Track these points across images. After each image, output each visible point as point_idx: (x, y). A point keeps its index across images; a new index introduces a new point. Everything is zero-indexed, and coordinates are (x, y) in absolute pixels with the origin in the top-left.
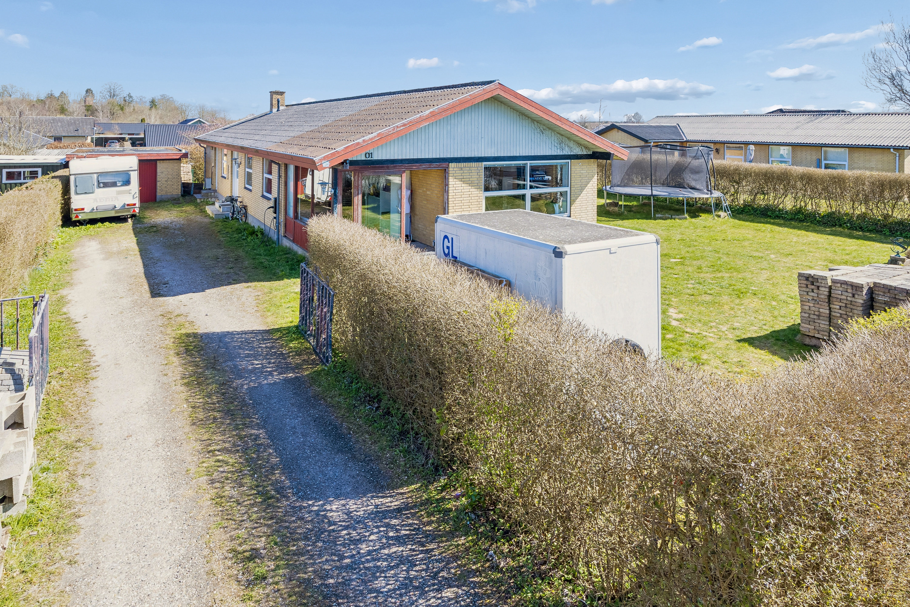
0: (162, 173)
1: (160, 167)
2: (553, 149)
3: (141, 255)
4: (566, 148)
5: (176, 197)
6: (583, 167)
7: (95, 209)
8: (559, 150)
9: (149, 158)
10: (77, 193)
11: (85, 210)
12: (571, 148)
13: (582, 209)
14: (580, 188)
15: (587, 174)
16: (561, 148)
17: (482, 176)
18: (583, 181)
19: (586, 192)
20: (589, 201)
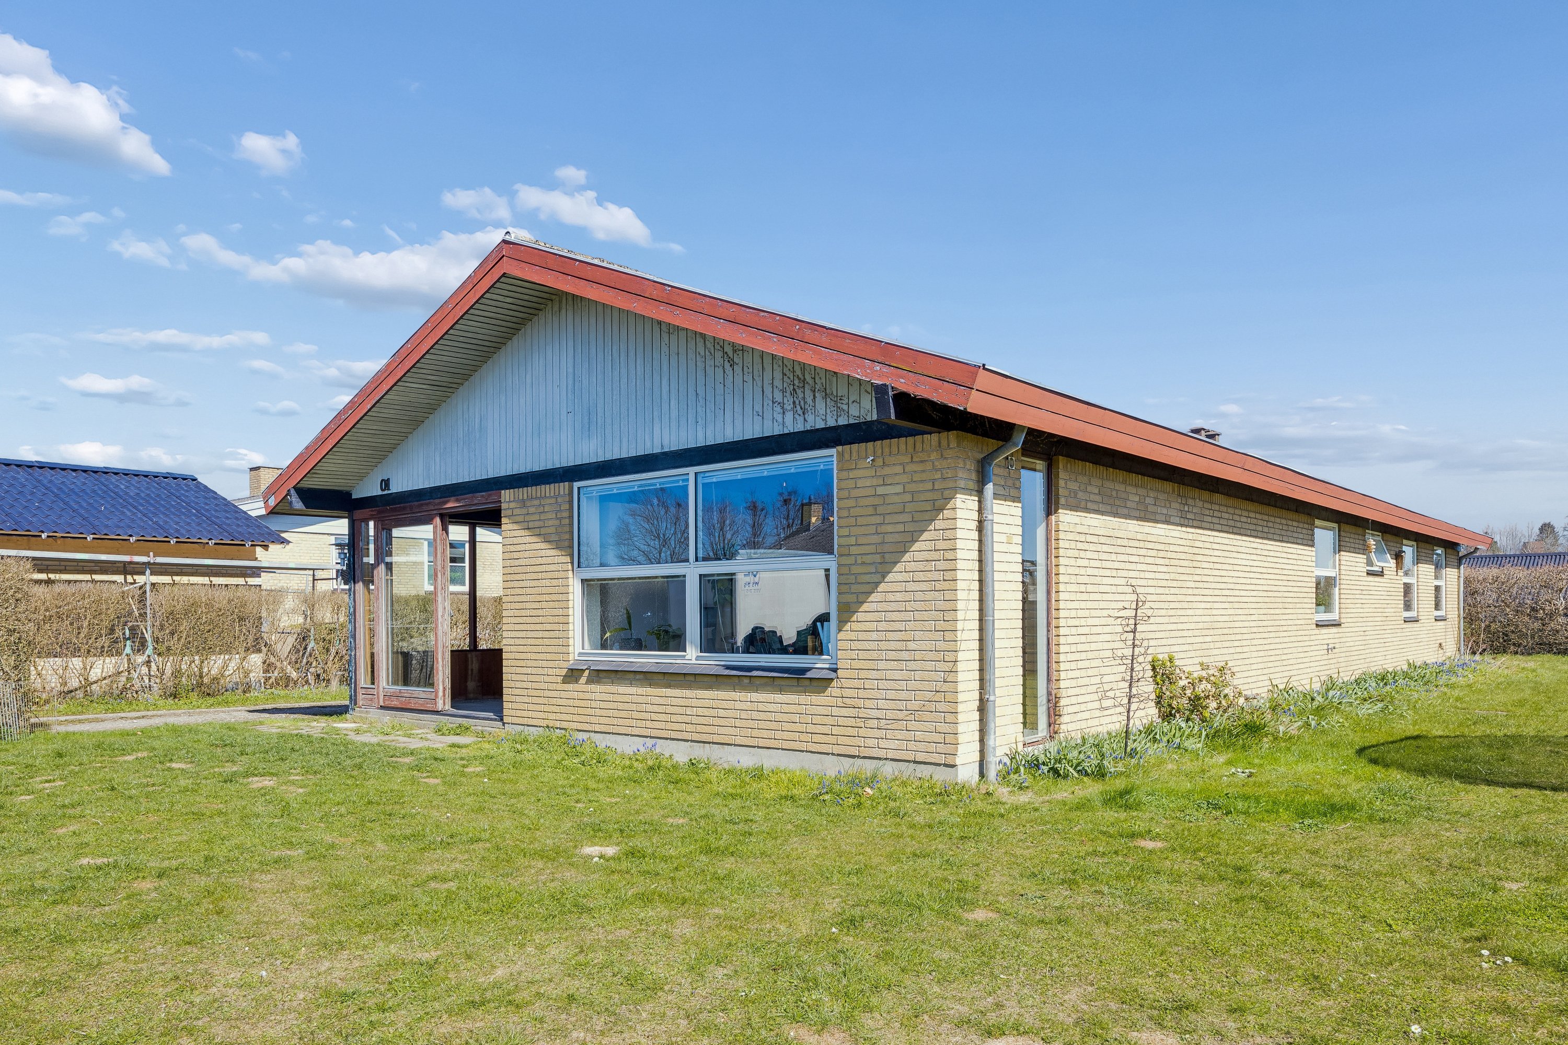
2: (768, 415)
4: (820, 404)
6: (887, 471)
8: (789, 416)
12: (837, 400)
13: (883, 645)
14: (877, 558)
15: (908, 497)
16: (798, 407)
17: (567, 521)
18: (889, 528)
19: (906, 577)
20: (918, 616)
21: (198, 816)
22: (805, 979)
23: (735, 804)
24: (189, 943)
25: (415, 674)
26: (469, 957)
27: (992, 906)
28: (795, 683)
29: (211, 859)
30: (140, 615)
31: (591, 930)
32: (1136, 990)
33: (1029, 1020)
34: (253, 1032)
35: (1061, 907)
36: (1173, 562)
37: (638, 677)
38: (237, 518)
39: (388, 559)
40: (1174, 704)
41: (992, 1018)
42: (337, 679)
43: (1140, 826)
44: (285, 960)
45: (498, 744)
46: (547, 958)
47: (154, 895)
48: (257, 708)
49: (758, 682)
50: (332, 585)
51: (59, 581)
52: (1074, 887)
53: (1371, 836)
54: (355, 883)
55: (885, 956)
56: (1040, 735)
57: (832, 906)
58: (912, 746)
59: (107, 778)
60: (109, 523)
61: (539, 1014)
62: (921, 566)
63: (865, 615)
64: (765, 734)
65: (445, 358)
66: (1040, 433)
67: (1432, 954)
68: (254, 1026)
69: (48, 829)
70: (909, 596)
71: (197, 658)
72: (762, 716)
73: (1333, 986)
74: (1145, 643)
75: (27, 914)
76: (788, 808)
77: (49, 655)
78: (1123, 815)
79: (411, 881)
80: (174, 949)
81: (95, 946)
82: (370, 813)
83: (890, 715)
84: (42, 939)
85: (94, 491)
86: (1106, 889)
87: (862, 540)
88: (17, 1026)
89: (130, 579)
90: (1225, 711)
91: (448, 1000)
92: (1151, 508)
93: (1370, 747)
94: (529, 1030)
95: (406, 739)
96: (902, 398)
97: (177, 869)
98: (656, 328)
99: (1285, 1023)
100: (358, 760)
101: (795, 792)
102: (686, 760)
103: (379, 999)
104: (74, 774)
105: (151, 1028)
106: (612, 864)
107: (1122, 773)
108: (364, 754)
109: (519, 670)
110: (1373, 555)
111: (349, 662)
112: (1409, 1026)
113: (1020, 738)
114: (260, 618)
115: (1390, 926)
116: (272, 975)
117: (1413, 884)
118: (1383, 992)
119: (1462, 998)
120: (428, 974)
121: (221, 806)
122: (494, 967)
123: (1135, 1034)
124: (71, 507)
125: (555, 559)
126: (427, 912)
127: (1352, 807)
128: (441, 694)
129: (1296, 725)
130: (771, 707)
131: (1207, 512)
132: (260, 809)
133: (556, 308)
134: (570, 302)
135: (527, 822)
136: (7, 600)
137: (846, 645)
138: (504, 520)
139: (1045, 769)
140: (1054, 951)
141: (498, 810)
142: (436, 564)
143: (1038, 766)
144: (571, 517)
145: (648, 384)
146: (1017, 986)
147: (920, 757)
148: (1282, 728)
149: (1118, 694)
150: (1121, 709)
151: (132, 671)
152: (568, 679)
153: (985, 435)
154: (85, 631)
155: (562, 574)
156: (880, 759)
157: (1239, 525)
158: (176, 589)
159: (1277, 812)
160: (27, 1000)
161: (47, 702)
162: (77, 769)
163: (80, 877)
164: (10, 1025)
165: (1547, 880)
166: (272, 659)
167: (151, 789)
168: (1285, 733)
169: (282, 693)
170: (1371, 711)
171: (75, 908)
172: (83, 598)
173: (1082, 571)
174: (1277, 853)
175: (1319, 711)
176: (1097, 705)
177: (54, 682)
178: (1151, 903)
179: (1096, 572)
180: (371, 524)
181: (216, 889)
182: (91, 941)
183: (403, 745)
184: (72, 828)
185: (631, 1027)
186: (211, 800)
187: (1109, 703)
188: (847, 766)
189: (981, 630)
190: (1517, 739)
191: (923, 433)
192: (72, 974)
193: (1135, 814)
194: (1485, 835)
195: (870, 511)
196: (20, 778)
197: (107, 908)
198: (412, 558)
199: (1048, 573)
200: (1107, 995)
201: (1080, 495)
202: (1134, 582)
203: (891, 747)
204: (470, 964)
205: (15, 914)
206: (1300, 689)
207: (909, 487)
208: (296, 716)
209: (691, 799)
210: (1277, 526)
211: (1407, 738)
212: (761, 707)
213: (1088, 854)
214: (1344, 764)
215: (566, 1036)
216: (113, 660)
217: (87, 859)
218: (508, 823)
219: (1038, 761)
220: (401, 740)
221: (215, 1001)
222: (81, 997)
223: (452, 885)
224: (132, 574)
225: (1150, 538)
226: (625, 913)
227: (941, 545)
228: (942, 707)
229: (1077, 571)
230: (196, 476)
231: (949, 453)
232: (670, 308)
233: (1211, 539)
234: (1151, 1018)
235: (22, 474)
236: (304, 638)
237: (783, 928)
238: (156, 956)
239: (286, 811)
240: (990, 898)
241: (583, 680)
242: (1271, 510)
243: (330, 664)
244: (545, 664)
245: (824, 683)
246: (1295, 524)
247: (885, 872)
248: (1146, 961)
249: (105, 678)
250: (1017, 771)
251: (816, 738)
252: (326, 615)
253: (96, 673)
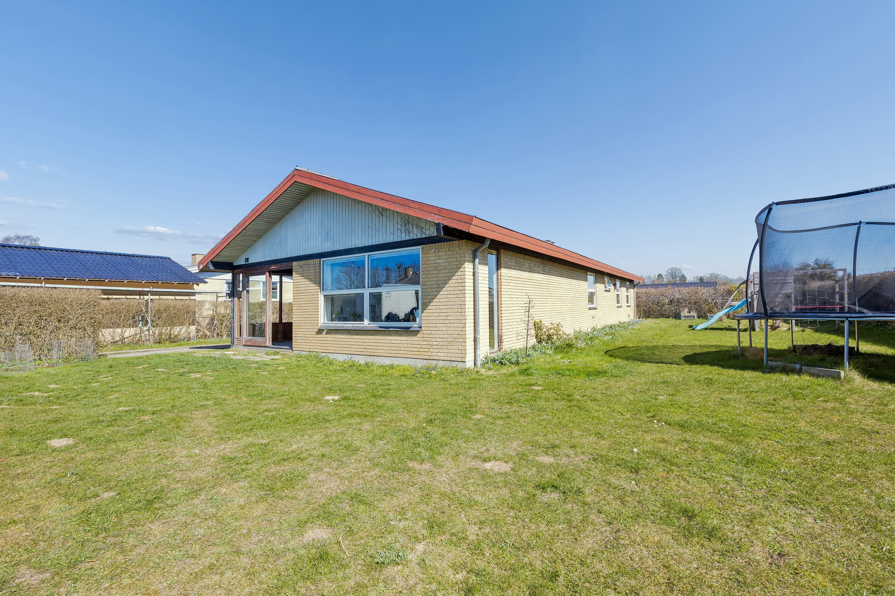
2: (395, 234)
4: (415, 230)
6: (440, 254)
8: (403, 234)
12: (421, 228)
13: (439, 318)
14: (436, 286)
15: (448, 264)
16: (407, 231)
17: (318, 273)
18: (441, 275)
19: (447, 293)
20: (451, 307)
21: (169, 389)
22: (414, 444)
23: (383, 378)
24: (165, 440)
25: (257, 333)
26: (282, 441)
27: (482, 413)
28: (405, 332)
29: (174, 406)
30: (146, 311)
31: (330, 428)
32: (537, 442)
33: (499, 455)
34: (192, 475)
35: (507, 412)
36: (541, 287)
37: (345, 331)
38: (186, 274)
39: (247, 289)
40: (542, 337)
41: (486, 455)
42: (226, 335)
43: (533, 382)
44: (206, 445)
45: (291, 358)
46: (313, 440)
47: (150, 421)
48: (193, 347)
49: (391, 332)
50: (224, 299)
51: (112, 298)
52: (511, 405)
53: (612, 382)
54: (234, 414)
55: (444, 434)
56: (495, 350)
57: (423, 415)
58: (449, 355)
59: (131, 375)
60: (134, 276)
61: (311, 462)
62: (452, 289)
63: (431, 308)
64: (394, 352)
65: (271, 212)
66: (495, 241)
67: (637, 423)
68: (193, 473)
69: (106, 396)
70: (448, 300)
71: (169, 328)
72: (393, 345)
73: (605, 436)
74: (533, 316)
75: (96, 431)
76: (404, 379)
77: (107, 327)
78: (526, 378)
79: (257, 412)
80: (159, 443)
81: (125, 443)
82: (240, 386)
83: (441, 344)
84: (102, 441)
85: (128, 263)
86: (523, 405)
87: (430, 280)
88: (90, 478)
89: (142, 297)
90: (559, 340)
91: (274, 459)
92: (533, 268)
93: (610, 351)
94: (307, 469)
95: (253, 357)
96: (446, 228)
97: (160, 411)
98: (353, 202)
99: (590, 451)
100: (234, 366)
101: (406, 373)
102: (364, 362)
103: (246, 460)
104: (117, 374)
105: (149, 476)
106: (337, 403)
107: (525, 363)
108: (237, 364)
109: (299, 330)
110: (607, 285)
111: (231, 328)
112: (633, 449)
113: (489, 351)
114: (195, 312)
115: (622, 414)
116: (200, 452)
117: (628, 399)
118: (623, 438)
119: (649, 438)
120: (265, 448)
121: (178, 385)
122: (292, 445)
123: (538, 458)
124: (118, 270)
125: (312, 287)
126: (264, 424)
127: (605, 372)
128: (268, 340)
129: (584, 344)
130: (397, 342)
131: (552, 269)
132: (194, 386)
133: (315, 194)
134: (321, 192)
135: (303, 388)
136: (90, 306)
137: (425, 318)
138: (294, 273)
139: (498, 362)
140: (506, 428)
141: (291, 383)
142: (266, 290)
143: (495, 361)
144: (320, 272)
145: (350, 222)
146: (494, 442)
147: (453, 359)
148: (579, 345)
149: (523, 334)
150: (524, 340)
151: (142, 333)
152: (318, 333)
153: (475, 241)
154: (123, 318)
155: (316, 293)
156: (438, 360)
157: (563, 274)
158: (161, 301)
159: (580, 375)
160: (95, 466)
161: (106, 346)
162: (118, 372)
163: (119, 415)
164: (87, 478)
165: (672, 395)
166: (199, 328)
167: (149, 379)
168: (580, 347)
169: (203, 341)
170: (608, 339)
171: (117, 428)
172: (122, 305)
173: (510, 290)
174: (581, 389)
175: (591, 339)
176: (516, 338)
177: (109, 338)
178: (539, 409)
179: (514, 291)
180: (241, 275)
181: (176, 418)
182: (123, 441)
183: (252, 360)
184: (115, 396)
185: (348, 466)
186: (174, 383)
187: (519, 338)
188: (425, 363)
189: (474, 312)
190: (656, 347)
191: (453, 240)
192: (115, 455)
193: (531, 377)
194: (650, 380)
195: (434, 269)
196: (94, 376)
197: (130, 427)
198: (256, 288)
199: (498, 291)
200: (527, 444)
201: (509, 263)
202: (529, 294)
203: (442, 355)
204: (282, 444)
205: (90, 431)
206: (584, 331)
207: (448, 260)
208: (209, 349)
209: (366, 377)
210: (575, 274)
211: (622, 347)
212: (393, 342)
213: (515, 392)
214: (601, 357)
215: (322, 471)
216: (134, 329)
217: (122, 408)
218: (295, 388)
219: (495, 359)
220: (251, 358)
221: (176, 463)
222: (119, 464)
223: (274, 413)
224: (143, 295)
225: (533, 278)
226: (343, 421)
227: (460, 281)
228: (460, 340)
229: (508, 290)
230: (170, 257)
231: (462, 248)
232: (358, 194)
233: (554, 279)
234: (543, 452)
235: (98, 257)
236: (213, 319)
237: (405, 425)
238: (151, 446)
239: (205, 386)
240: (481, 410)
241: (324, 333)
242: (573, 269)
243: (223, 329)
244: (309, 327)
245: (417, 332)
246: (581, 274)
247: (442, 402)
248: (540, 431)
249: (130, 336)
250: (487, 363)
251: (414, 353)
252: (222, 310)
253: (126, 335)
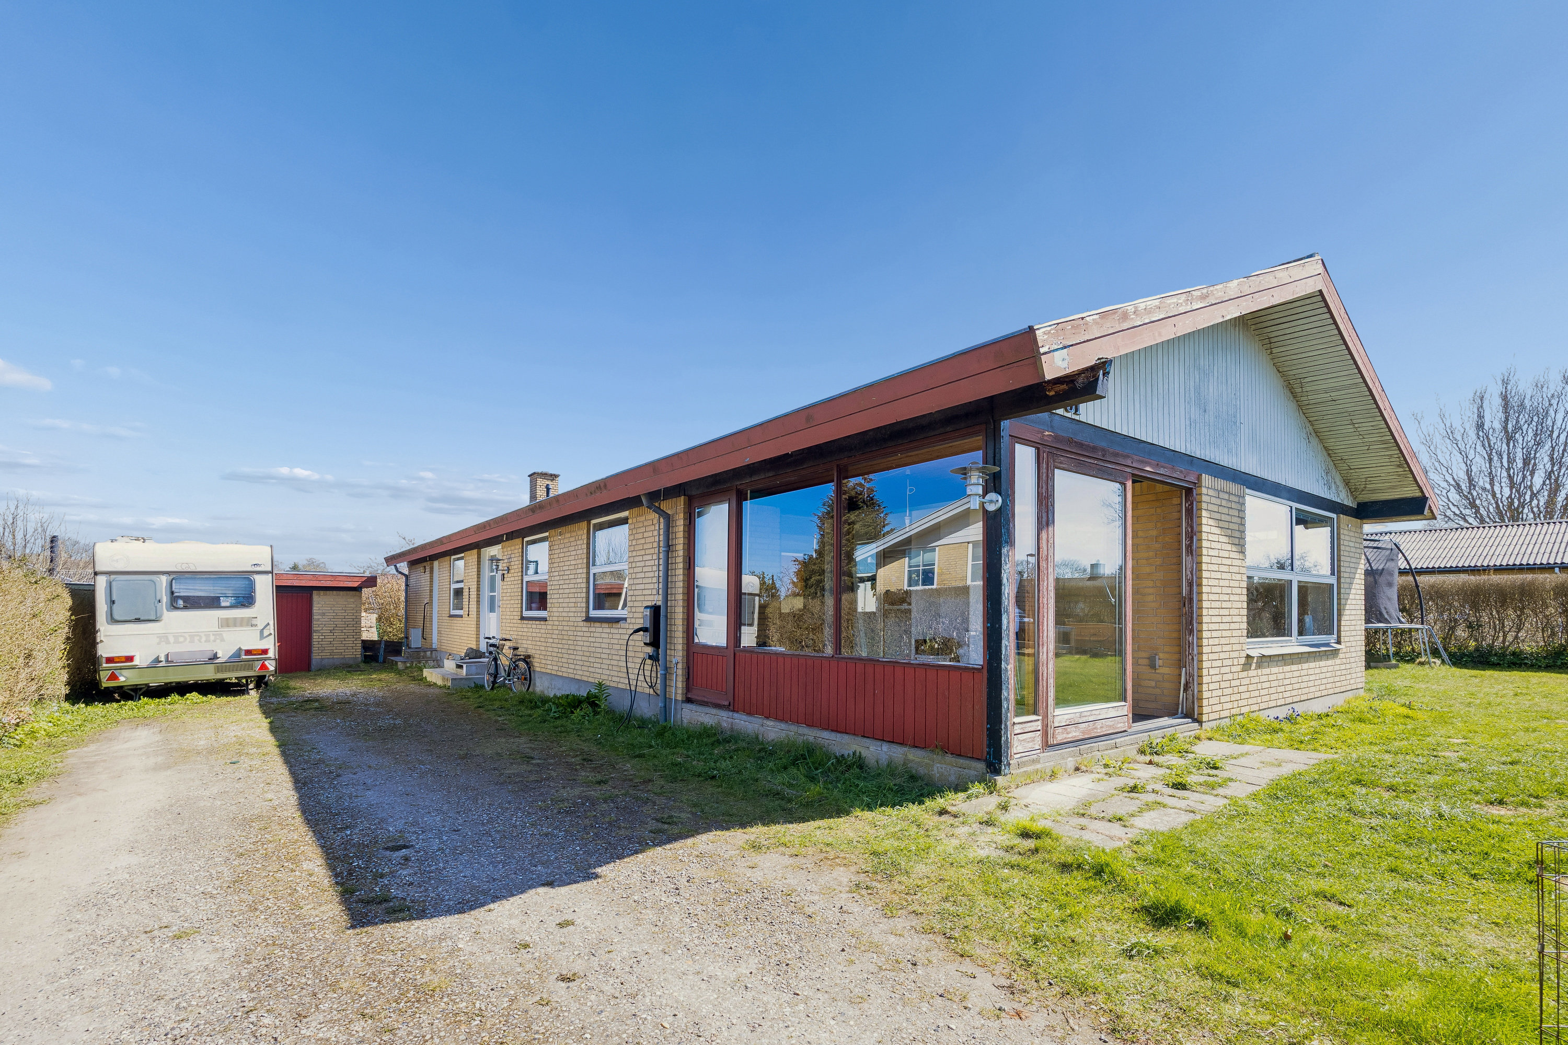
0: (324, 614)
1: (320, 603)
2: (1320, 483)
3: (284, 754)
4: (1333, 486)
5: (351, 662)
7: (162, 658)
8: (1326, 487)
9: (296, 583)
10: (113, 620)
11: (136, 662)
16: (1328, 485)
152: (1245, 667)
241: (1254, 666)
